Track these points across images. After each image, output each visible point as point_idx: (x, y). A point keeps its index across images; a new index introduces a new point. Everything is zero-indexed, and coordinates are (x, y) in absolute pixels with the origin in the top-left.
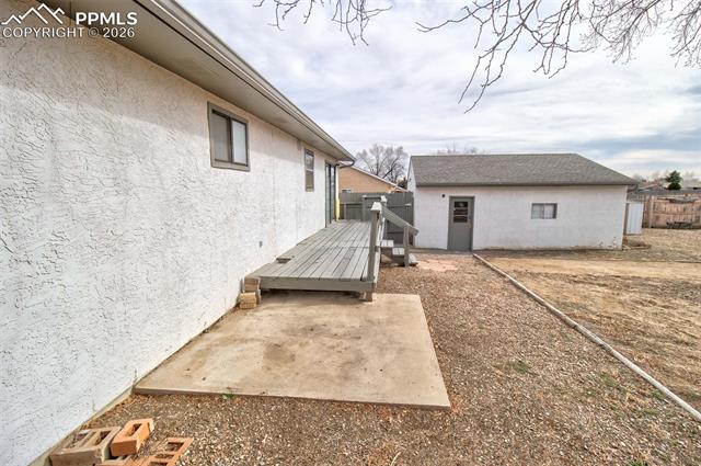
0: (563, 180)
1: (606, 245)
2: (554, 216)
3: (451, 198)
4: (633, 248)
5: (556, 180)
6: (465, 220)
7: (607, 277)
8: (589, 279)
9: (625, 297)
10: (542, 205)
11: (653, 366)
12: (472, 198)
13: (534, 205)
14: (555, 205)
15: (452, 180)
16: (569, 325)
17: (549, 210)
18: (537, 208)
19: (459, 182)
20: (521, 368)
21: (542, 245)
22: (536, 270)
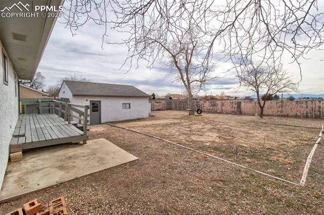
0: (131, 95)
1: (145, 117)
2: (130, 108)
3: (91, 101)
4: (151, 117)
5: (130, 95)
6: (97, 111)
7: (151, 125)
8: (147, 126)
9: (158, 129)
10: (126, 104)
11: (170, 140)
12: (100, 102)
13: (123, 104)
14: (130, 104)
15: (91, 93)
16: (151, 137)
17: (128, 105)
18: (124, 105)
19: (95, 94)
20: (147, 147)
21: (127, 118)
22: (133, 126)
